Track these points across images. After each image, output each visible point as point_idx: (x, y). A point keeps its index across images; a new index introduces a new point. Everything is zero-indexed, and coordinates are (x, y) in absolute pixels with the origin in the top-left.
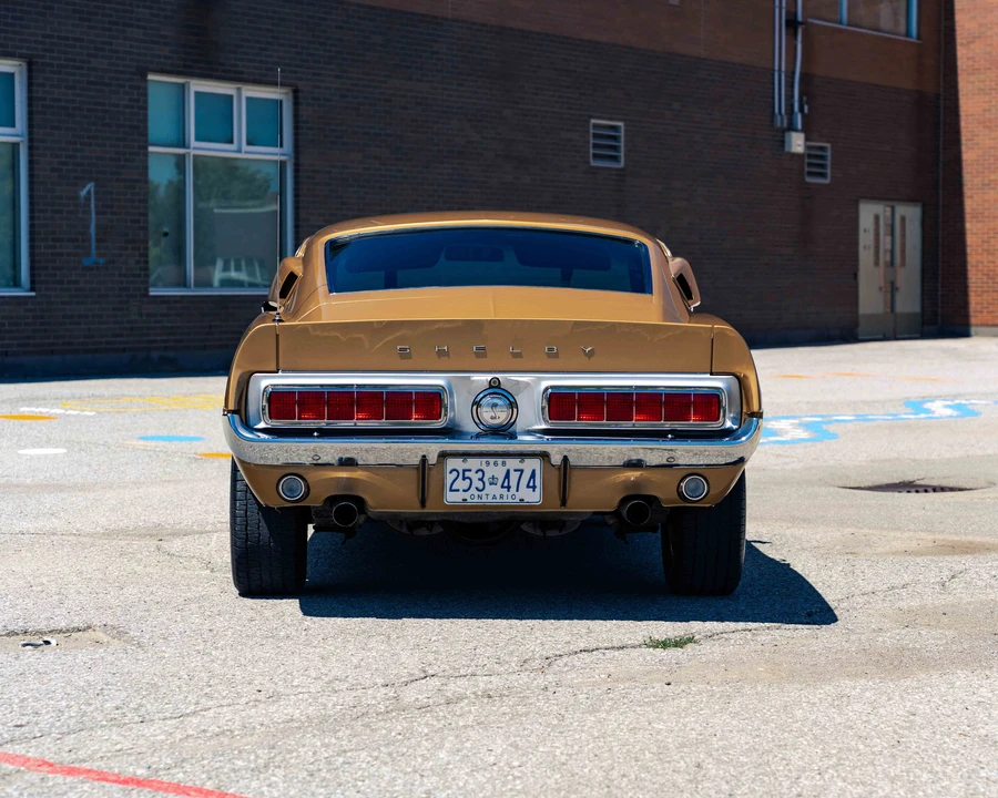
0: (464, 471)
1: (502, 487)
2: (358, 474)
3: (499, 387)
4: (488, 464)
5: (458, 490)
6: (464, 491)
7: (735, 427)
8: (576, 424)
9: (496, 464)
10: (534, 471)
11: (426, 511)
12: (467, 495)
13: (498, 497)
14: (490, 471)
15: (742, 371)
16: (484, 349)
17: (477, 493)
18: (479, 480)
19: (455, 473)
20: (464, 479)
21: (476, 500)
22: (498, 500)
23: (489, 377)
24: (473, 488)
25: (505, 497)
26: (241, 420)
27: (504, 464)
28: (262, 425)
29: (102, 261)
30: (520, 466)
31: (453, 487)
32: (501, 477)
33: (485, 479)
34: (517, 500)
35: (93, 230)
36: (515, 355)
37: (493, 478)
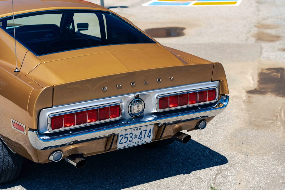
0: (125, 135)
1: (139, 138)
3: (138, 98)
4: (134, 130)
5: (122, 143)
6: (125, 143)
7: (218, 100)
8: (168, 109)
9: (137, 130)
10: (150, 130)
12: (126, 144)
13: (137, 142)
14: (135, 133)
15: (221, 79)
16: (135, 83)
17: (129, 143)
18: (131, 137)
19: (122, 136)
20: (125, 138)
21: (129, 146)
22: (137, 144)
23: (136, 94)
24: (128, 141)
25: (139, 142)
26: (38, 131)
27: (140, 129)
28: (47, 132)
30: (145, 129)
31: (121, 142)
32: (138, 134)
33: (133, 137)
34: (144, 142)
36: (146, 84)
37: (136, 136)
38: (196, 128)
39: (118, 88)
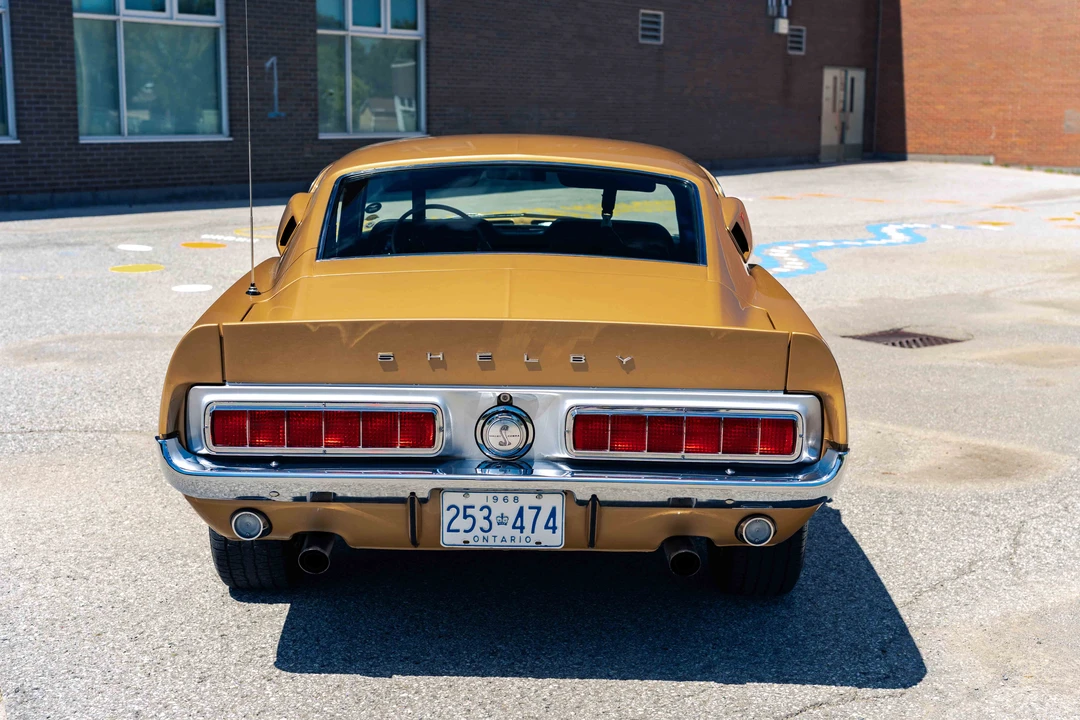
0: (465, 508)
1: (514, 527)
2: (334, 508)
3: (510, 404)
4: (496, 499)
5: (458, 531)
6: (465, 531)
7: (813, 458)
8: (607, 455)
9: (505, 500)
10: (554, 510)
11: (417, 549)
12: (469, 537)
13: (508, 539)
14: (498, 508)
15: (825, 391)
16: (490, 357)
17: (481, 534)
18: (485, 518)
19: (454, 510)
20: (465, 517)
21: (480, 543)
22: (509, 543)
23: (498, 392)
24: (477, 528)
25: (517, 540)
26: (180, 442)
27: (516, 500)
28: (204, 451)
30: (536, 502)
31: (453, 527)
32: (512, 515)
33: (492, 518)
34: (533, 543)
35: (276, 92)
36: (533, 367)
37: (502, 517)
38: (738, 535)
39: (435, 364)
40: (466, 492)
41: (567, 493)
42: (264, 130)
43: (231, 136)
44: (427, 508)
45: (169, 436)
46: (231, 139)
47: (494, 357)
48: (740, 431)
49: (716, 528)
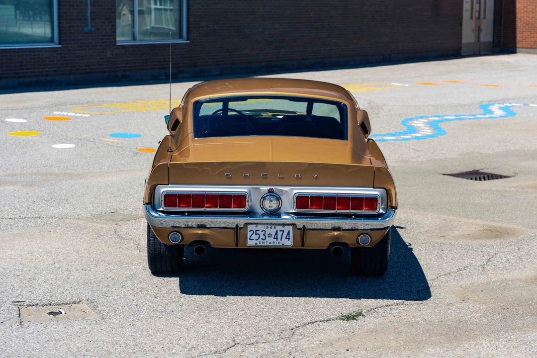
0: (256, 231)
1: (274, 238)
2: (206, 231)
3: (273, 192)
4: (267, 228)
5: (253, 240)
6: (256, 240)
7: (384, 212)
8: (309, 211)
9: (271, 228)
10: (289, 231)
11: (238, 247)
12: (257, 242)
13: (272, 243)
14: (268, 231)
15: (388, 187)
16: (266, 175)
17: (262, 241)
18: (263, 235)
19: (252, 232)
20: (256, 234)
21: (261, 244)
23: (268, 188)
24: (260, 238)
25: (275, 243)
26: (152, 206)
27: (275, 228)
28: (161, 209)
29: (93, 29)
30: (283, 229)
31: (251, 238)
32: (273, 234)
33: (266, 235)
34: (281, 244)
35: (89, 14)
36: (281, 178)
37: (270, 235)
38: (358, 242)
39: (246, 177)
40: (257, 224)
41: (294, 225)
42: (81, 40)
43: (60, 44)
44: (242, 231)
45: (147, 204)
46: (60, 46)
47: (268, 175)
48: (357, 202)
49: (349, 239)
